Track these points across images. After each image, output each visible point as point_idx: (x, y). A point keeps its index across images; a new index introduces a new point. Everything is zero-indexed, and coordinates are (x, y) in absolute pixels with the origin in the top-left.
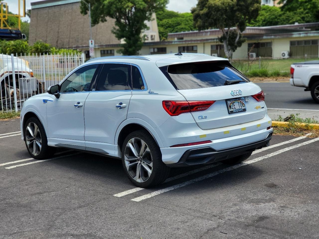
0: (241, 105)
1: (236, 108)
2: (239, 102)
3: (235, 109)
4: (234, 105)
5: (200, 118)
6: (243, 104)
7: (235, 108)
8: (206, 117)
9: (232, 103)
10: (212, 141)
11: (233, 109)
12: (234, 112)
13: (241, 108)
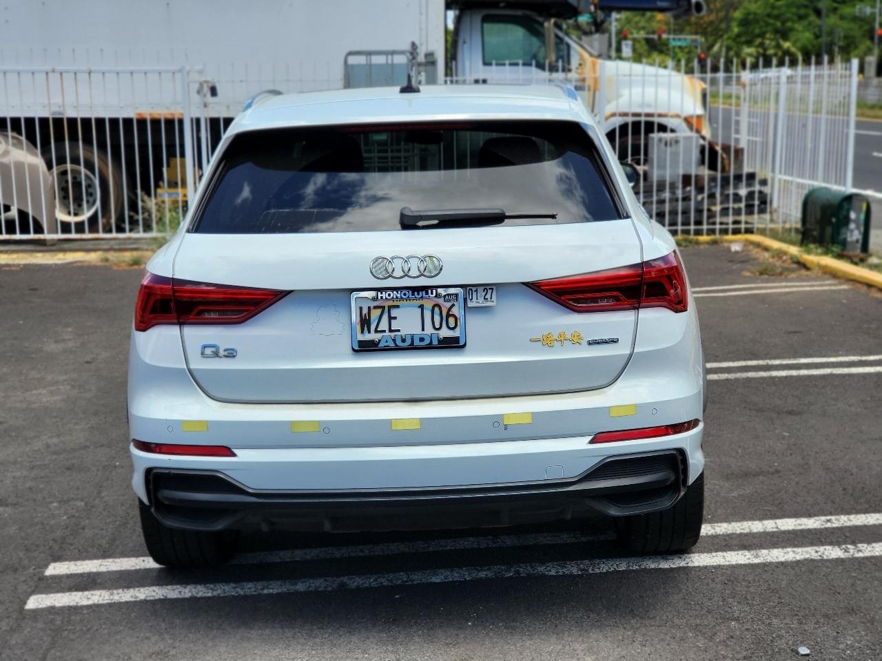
0: (437, 319)
1: (402, 333)
2: (428, 305)
3: (393, 334)
4: (391, 318)
5: (208, 351)
6: (448, 315)
7: (391, 331)
8: (231, 354)
9: (383, 308)
10: (235, 451)
11: (376, 331)
12: (382, 345)
13: (429, 330)
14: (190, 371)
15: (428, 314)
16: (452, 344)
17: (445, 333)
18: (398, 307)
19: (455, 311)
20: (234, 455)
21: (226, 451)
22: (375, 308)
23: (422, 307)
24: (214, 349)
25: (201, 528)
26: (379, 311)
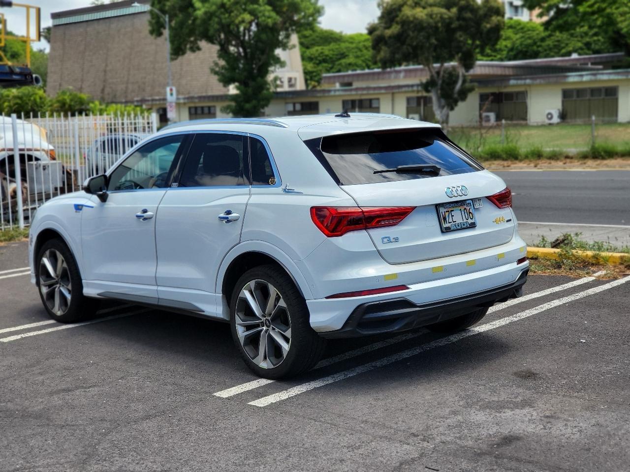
0: (466, 215)
1: (457, 222)
2: (462, 209)
3: (454, 223)
4: (452, 216)
5: (385, 240)
6: (470, 213)
8: (397, 240)
9: (449, 211)
10: (409, 286)
11: (449, 223)
12: (452, 228)
13: (465, 221)
14: (378, 251)
15: (463, 213)
16: (473, 226)
17: (470, 221)
18: (453, 211)
19: (471, 211)
20: (408, 288)
21: (404, 287)
22: (446, 212)
23: (460, 210)
24: (388, 239)
25: (375, 332)
26: (448, 213)
